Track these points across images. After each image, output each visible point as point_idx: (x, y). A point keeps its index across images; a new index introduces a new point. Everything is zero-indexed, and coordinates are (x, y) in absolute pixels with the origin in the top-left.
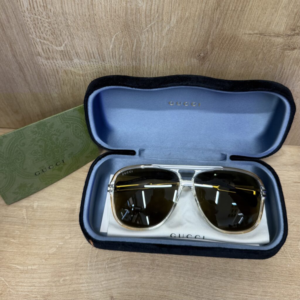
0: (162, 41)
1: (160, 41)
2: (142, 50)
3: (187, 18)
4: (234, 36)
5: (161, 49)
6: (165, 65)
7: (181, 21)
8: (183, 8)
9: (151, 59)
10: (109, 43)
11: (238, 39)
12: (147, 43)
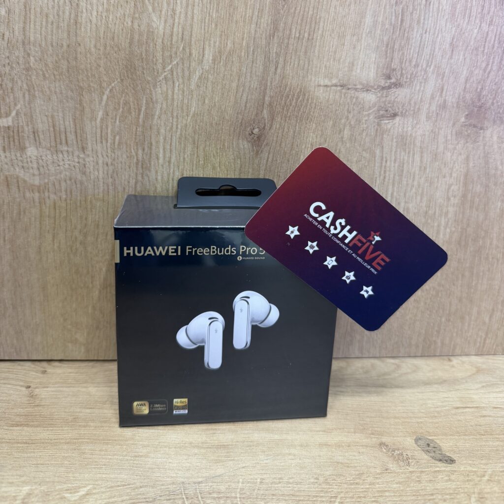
0: (190, 102)
1: (187, 101)
2: (155, 122)
3: (230, 52)
4: (303, 90)
5: (189, 120)
6: (196, 155)
7: (220, 58)
8: (222, 32)
9: (171, 144)
10: (97, 107)
11: (309, 96)
12: (164, 106)
